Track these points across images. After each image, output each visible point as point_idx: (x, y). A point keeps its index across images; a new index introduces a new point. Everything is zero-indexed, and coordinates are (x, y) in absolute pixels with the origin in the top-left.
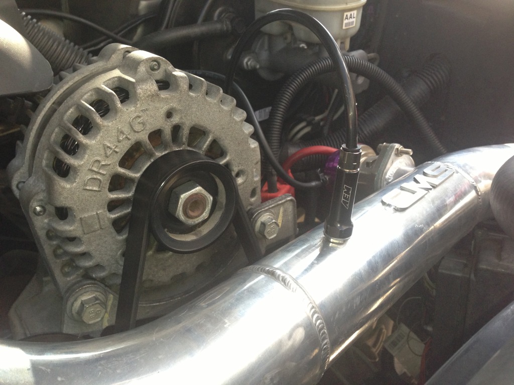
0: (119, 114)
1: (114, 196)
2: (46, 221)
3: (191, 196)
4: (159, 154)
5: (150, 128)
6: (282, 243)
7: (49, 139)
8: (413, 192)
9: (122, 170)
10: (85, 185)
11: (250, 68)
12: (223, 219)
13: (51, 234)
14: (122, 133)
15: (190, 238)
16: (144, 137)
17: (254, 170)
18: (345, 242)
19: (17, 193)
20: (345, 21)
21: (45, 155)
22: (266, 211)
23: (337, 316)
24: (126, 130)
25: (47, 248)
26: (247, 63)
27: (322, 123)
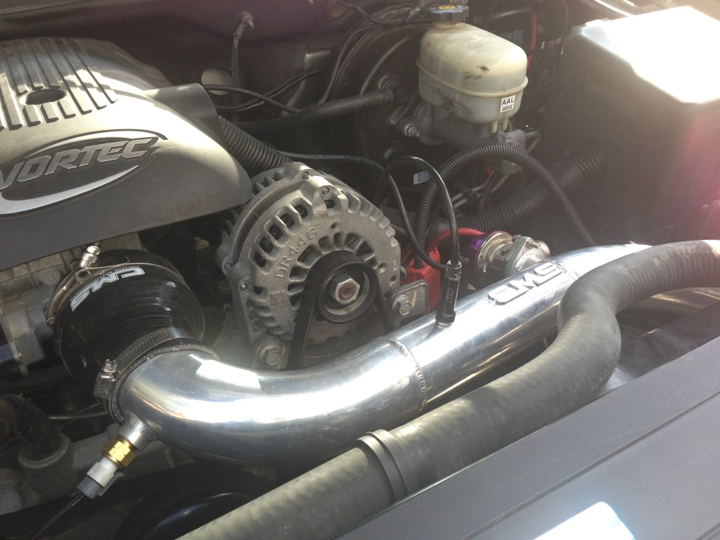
0: (301, 228)
1: (293, 280)
2: (248, 294)
3: (345, 284)
4: (325, 253)
5: (320, 236)
6: (413, 318)
7: (253, 240)
8: (517, 289)
9: (299, 264)
10: (276, 274)
11: (410, 135)
12: (366, 301)
13: (250, 303)
14: (302, 240)
15: (342, 313)
16: (316, 242)
17: (395, 261)
18: (449, 325)
19: (225, 271)
20: (503, 106)
21: (250, 251)
22: (403, 293)
23: (434, 373)
24: (305, 239)
25: (246, 311)
26: (407, 131)
27: (478, 196)
